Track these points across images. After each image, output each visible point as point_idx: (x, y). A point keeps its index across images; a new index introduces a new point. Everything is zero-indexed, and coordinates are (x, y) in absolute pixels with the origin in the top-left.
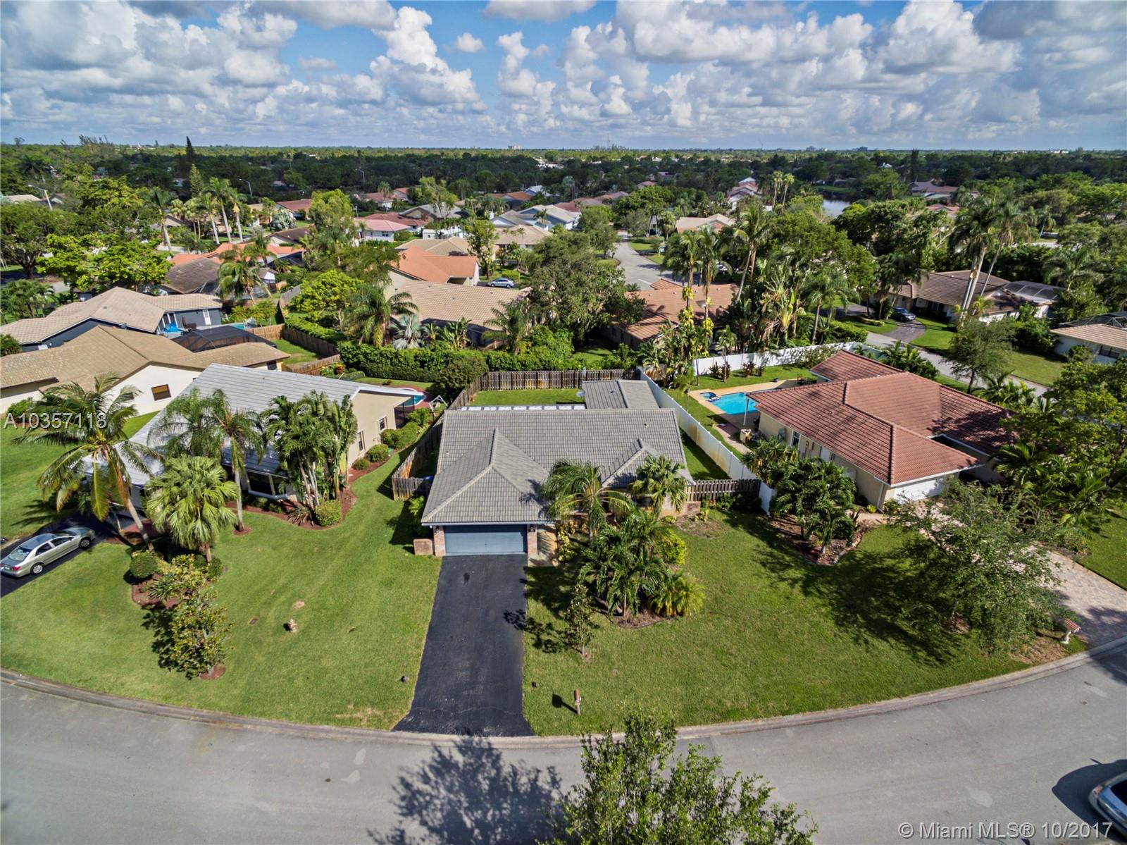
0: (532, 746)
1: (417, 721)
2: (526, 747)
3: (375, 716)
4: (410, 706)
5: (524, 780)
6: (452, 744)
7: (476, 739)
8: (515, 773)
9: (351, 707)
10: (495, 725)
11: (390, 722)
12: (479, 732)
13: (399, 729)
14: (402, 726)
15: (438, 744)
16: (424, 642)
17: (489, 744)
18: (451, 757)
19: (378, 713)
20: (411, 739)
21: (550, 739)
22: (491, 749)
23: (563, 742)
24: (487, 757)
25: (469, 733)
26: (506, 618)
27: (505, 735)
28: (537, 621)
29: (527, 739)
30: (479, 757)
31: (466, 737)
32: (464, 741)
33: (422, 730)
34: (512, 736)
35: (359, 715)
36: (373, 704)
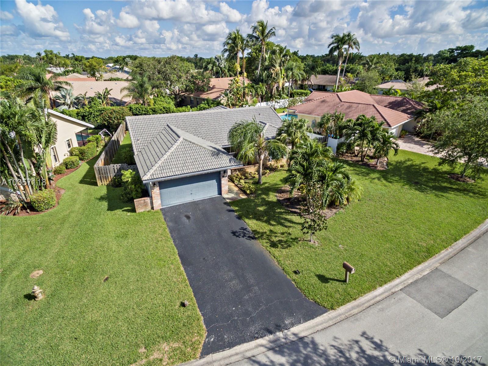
0: (334, 321)
1: (220, 338)
2: (331, 323)
3: (174, 350)
4: (204, 327)
5: (354, 356)
6: (263, 349)
7: (280, 334)
8: (341, 351)
9: (142, 350)
10: (291, 314)
11: (194, 349)
12: (279, 328)
13: (208, 354)
14: (208, 350)
15: (249, 354)
16: (182, 268)
17: (295, 334)
18: (272, 362)
19: (176, 345)
20: (225, 358)
21: (342, 309)
22: (301, 339)
23: (353, 308)
24: (305, 347)
25: (271, 332)
26: (235, 235)
27: (306, 320)
28: (261, 231)
29: (325, 316)
30: (298, 351)
31: (271, 337)
32: (271, 342)
33: (231, 345)
34: (313, 318)
35: (156, 355)
36: (165, 339)
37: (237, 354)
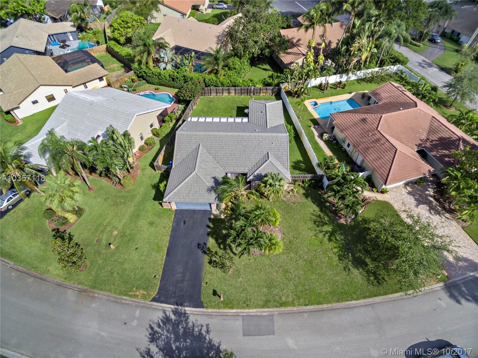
0: (203, 313)
1: (160, 297)
2: (201, 313)
3: (144, 294)
4: (157, 290)
5: (196, 329)
6: (170, 310)
7: (180, 307)
8: (194, 326)
9: (134, 289)
10: (189, 302)
11: (150, 298)
12: (181, 305)
13: (153, 301)
14: (154, 300)
15: (165, 309)
16: (165, 257)
17: (185, 310)
18: (170, 316)
20: (157, 306)
21: (210, 310)
22: (185, 313)
23: (215, 312)
24: (184, 317)
25: (177, 305)
26: (198, 246)
27: (193, 307)
28: (211, 250)
29: (202, 309)
30: (180, 317)
31: (176, 307)
32: (175, 309)
33: (162, 302)
34: (196, 308)
35: (137, 293)
36: (143, 289)
37: (161, 307)
